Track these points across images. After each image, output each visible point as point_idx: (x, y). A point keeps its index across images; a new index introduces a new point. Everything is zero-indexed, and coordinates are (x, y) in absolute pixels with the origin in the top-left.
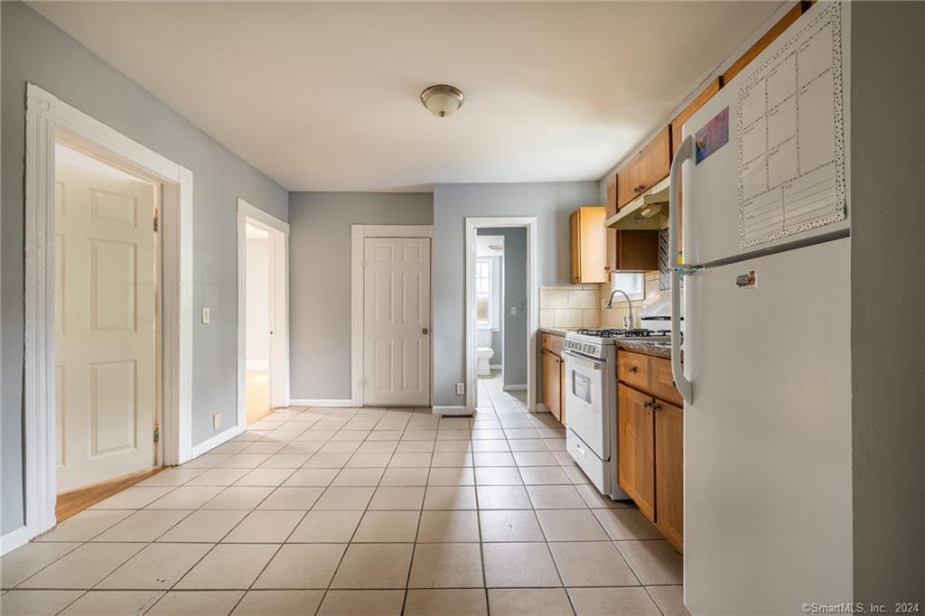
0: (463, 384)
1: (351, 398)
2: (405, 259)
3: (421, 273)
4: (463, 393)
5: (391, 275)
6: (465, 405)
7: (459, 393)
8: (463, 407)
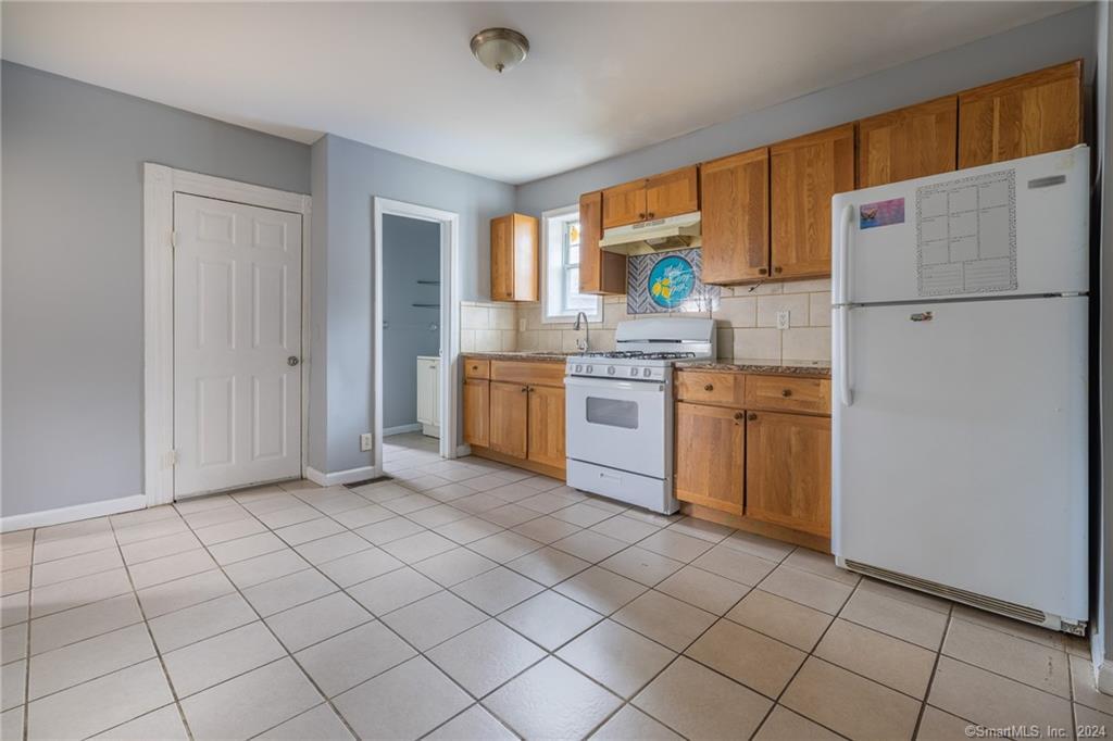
0: (369, 435)
1: (143, 493)
2: (258, 241)
3: (285, 268)
4: (370, 447)
5: (230, 267)
6: (372, 463)
7: (364, 448)
8: (370, 468)
